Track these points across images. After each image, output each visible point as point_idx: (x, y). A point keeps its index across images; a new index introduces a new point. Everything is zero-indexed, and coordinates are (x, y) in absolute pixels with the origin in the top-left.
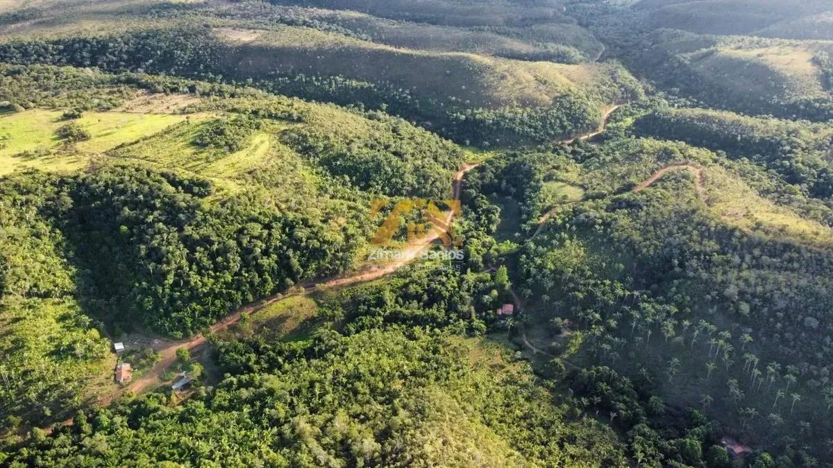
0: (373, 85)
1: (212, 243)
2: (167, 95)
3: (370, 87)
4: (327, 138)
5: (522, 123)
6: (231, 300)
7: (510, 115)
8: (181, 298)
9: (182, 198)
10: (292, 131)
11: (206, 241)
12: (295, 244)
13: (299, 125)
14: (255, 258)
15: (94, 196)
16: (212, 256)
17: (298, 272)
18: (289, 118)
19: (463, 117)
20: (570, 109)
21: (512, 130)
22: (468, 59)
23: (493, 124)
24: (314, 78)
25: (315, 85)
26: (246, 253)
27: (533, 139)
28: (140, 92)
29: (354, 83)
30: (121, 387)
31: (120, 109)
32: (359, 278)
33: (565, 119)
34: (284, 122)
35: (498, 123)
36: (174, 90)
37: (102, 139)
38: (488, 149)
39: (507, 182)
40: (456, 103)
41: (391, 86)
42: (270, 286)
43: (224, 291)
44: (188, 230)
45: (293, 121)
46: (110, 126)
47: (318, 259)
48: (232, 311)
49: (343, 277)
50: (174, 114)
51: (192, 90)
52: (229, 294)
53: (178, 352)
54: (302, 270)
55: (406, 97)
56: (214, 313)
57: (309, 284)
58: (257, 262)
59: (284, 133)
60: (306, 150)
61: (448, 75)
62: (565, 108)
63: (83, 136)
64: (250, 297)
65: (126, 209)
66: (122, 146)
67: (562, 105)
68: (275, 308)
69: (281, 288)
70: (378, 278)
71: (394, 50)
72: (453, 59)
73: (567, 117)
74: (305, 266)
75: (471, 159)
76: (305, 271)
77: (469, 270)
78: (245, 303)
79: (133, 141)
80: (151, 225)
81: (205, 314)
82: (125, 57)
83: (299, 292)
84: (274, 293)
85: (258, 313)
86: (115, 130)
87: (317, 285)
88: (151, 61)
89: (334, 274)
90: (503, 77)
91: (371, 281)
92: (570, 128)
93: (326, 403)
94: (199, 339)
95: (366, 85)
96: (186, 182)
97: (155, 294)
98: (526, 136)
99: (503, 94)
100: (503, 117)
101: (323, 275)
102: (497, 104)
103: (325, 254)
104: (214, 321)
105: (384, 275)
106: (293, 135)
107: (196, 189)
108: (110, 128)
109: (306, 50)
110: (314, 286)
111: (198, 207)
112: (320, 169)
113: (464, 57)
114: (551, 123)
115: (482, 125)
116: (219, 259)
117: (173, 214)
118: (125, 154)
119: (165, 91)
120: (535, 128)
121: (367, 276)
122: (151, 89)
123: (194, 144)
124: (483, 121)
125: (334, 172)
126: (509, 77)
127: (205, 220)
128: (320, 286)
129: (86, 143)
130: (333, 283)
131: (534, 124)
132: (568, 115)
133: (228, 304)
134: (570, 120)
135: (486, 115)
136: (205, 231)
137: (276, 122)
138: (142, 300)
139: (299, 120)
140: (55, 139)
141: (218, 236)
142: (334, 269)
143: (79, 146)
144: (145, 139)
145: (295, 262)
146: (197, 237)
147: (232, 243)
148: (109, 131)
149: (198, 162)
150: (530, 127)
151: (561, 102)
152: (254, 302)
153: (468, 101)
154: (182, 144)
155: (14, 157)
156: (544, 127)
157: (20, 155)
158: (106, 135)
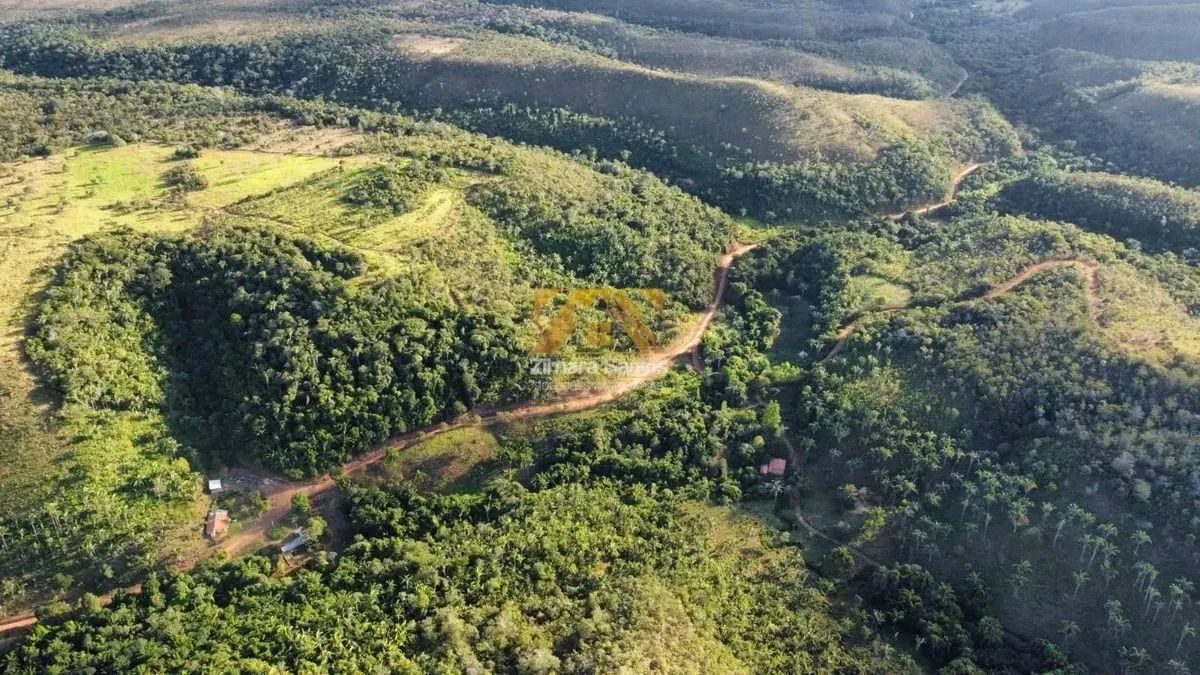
0: (612, 123)
1: (354, 345)
2: (319, 128)
3: (608, 125)
4: (535, 198)
5: (828, 185)
6: (375, 429)
7: (810, 173)
8: (305, 421)
9: (320, 278)
10: (486, 186)
11: (347, 341)
12: (471, 351)
13: (497, 179)
14: (414, 370)
15: (201, 269)
16: (353, 364)
17: (473, 393)
18: (483, 168)
19: (740, 174)
20: (902, 167)
21: (812, 195)
22: (754, 88)
23: (784, 186)
24: (529, 110)
25: (529, 120)
26: (401, 361)
27: (843, 210)
28: (282, 123)
29: (586, 119)
30: (212, 543)
31: (253, 147)
32: (561, 406)
33: (893, 182)
34: (475, 174)
35: (791, 185)
36: (329, 122)
37: (221, 189)
38: (774, 223)
39: (796, 276)
40: (732, 152)
41: (639, 125)
42: (432, 410)
43: (366, 415)
44: (323, 324)
45: (489, 172)
46: (233, 170)
47: (504, 376)
48: (375, 444)
49: (539, 404)
50: (324, 156)
51: (354, 121)
52: (373, 420)
53: (295, 499)
54: (479, 391)
55: (657, 142)
56: (350, 444)
57: (489, 411)
58: (415, 376)
59: (474, 188)
60: (502, 213)
61: (723, 111)
62: (895, 166)
63: (198, 184)
64: (402, 426)
65: (242, 290)
66: (248, 199)
67: (890, 161)
68: (435, 443)
69: (448, 415)
70: (588, 408)
71: (648, 71)
72: (731, 88)
73: (897, 178)
74: (484, 385)
75: (746, 237)
76: (484, 392)
77: (725, 403)
78: (395, 433)
79: (263, 193)
80: (273, 315)
81: (336, 446)
82: (270, 72)
83: (474, 422)
84: (437, 421)
85: (412, 449)
86: (242, 176)
87: (500, 414)
88: (305, 79)
89: (525, 398)
90: (804, 117)
91: (578, 411)
92: (900, 195)
93: (491, 590)
94: (324, 483)
95: (602, 121)
96: (328, 255)
97: (270, 414)
98: (831, 205)
99: (802, 142)
100: (799, 176)
101: (509, 400)
102: (793, 156)
103: (513, 369)
104: (349, 457)
105: (598, 405)
106: (487, 192)
107: (340, 266)
108: (234, 174)
109: (520, 69)
110: (495, 414)
111: (340, 291)
112: (521, 243)
113: (748, 85)
114: (871, 187)
115: (767, 186)
116: (363, 368)
117: (305, 301)
118: (250, 212)
119: (316, 124)
120: (848, 194)
121: (573, 404)
122: (297, 119)
123: (345, 200)
124: (768, 181)
125: (542, 248)
126: (814, 117)
127: (348, 311)
128: (504, 416)
129: (200, 194)
130: (522, 412)
131: (845, 189)
132: (898, 176)
133: (371, 434)
134: (901, 184)
135: (775, 172)
136: (345, 327)
137: (464, 173)
138: (251, 421)
139: (497, 171)
140: (159, 187)
141: (365, 335)
142: (526, 391)
143: (192, 197)
144: (280, 190)
145: (470, 378)
146: (334, 334)
147: (383, 346)
148: (233, 178)
149: (349, 227)
150: (840, 192)
151: (889, 157)
152: (407, 433)
153: (750, 151)
154: (329, 200)
155: (103, 209)
156: (860, 192)
157: (110, 207)
158: (228, 182)
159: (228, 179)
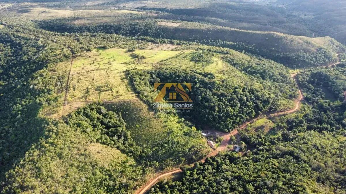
0: (236, 44)
1: (226, 96)
2: (162, 44)
3: (234, 44)
4: (240, 60)
5: (307, 58)
6: (243, 118)
7: (301, 55)
8: (223, 116)
9: (206, 79)
10: (226, 57)
11: (223, 95)
12: (257, 98)
13: (228, 55)
14: (244, 103)
16: (229, 101)
17: (262, 109)
18: (222, 52)
19: (282, 56)
20: (324, 53)
21: (304, 61)
22: (274, 34)
24: (210, 41)
26: (240, 100)
27: (314, 65)
28: (150, 43)
29: (228, 43)
30: (214, 149)
31: (148, 49)
33: (323, 57)
34: (221, 54)
35: (297, 58)
36: (164, 42)
37: (149, 59)
38: (296, 68)
39: (318, 80)
40: (275, 50)
41: (244, 44)
42: (254, 114)
43: (239, 114)
44: (215, 91)
45: (225, 53)
46: (151, 54)
47: (267, 105)
48: (243, 123)
49: (278, 112)
50: (172, 50)
51: (171, 43)
52: (241, 116)
53: (231, 137)
54: (263, 108)
55: (251, 48)
56: (237, 123)
57: (267, 113)
58: (245, 104)
59: (223, 58)
60: (234, 65)
61: (267, 40)
62: (322, 53)
63: (143, 57)
64: (248, 118)
66: (162, 61)
68: (258, 122)
72: (268, 34)
74: (264, 107)
75: (293, 73)
78: (247, 120)
79: (165, 59)
80: (198, 89)
81: (234, 123)
82: (128, 32)
83: (265, 117)
84: (256, 116)
85: (253, 124)
86: (154, 55)
87: (270, 114)
88: (139, 34)
89: (275, 110)
90: (292, 41)
91: (290, 114)
92: (327, 61)
95: (233, 43)
96: (203, 73)
97: (213, 115)
98: (310, 64)
99: (295, 47)
100: (298, 55)
101: (271, 110)
102: (294, 51)
104: (237, 126)
105: (294, 112)
106: (228, 58)
107: (209, 76)
112: (243, 72)
113: (272, 33)
114: (319, 59)
115: (291, 59)
116: (232, 102)
117: (204, 84)
118: (166, 64)
119: (160, 43)
120: (313, 60)
121: (289, 112)
122: (154, 42)
123: (192, 60)
125: (249, 73)
126: (294, 41)
127: (219, 87)
128: (272, 115)
129: (146, 60)
130: (276, 114)
131: (312, 59)
132: (324, 56)
133: (242, 120)
134: (326, 58)
136: (221, 91)
137: (219, 54)
138: (208, 116)
139: (227, 53)
140: (132, 58)
143: (144, 60)
144: (170, 58)
146: (219, 93)
147: (235, 96)
149: (199, 67)
150: (311, 60)
151: (320, 51)
152: (250, 119)
153: (280, 50)
154: (187, 61)
155: (121, 64)
156: (316, 60)
157: (123, 63)
158: (151, 57)
159: (149, 56)
